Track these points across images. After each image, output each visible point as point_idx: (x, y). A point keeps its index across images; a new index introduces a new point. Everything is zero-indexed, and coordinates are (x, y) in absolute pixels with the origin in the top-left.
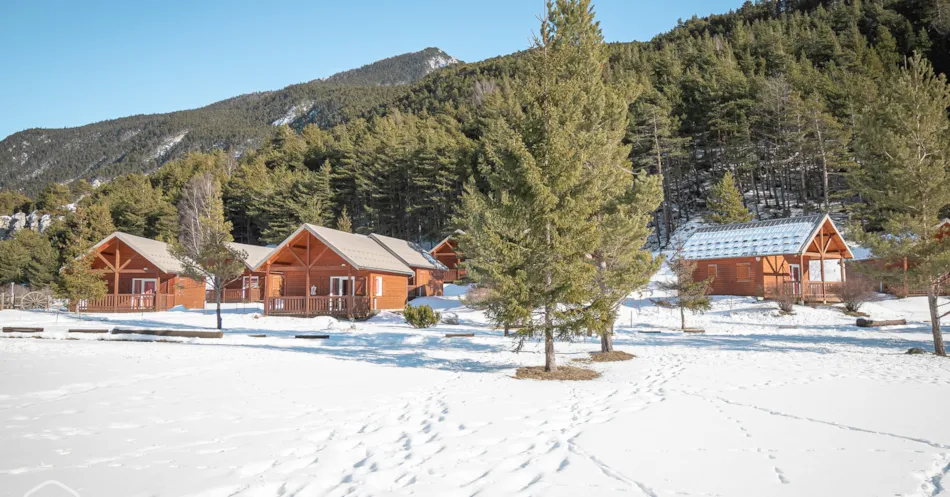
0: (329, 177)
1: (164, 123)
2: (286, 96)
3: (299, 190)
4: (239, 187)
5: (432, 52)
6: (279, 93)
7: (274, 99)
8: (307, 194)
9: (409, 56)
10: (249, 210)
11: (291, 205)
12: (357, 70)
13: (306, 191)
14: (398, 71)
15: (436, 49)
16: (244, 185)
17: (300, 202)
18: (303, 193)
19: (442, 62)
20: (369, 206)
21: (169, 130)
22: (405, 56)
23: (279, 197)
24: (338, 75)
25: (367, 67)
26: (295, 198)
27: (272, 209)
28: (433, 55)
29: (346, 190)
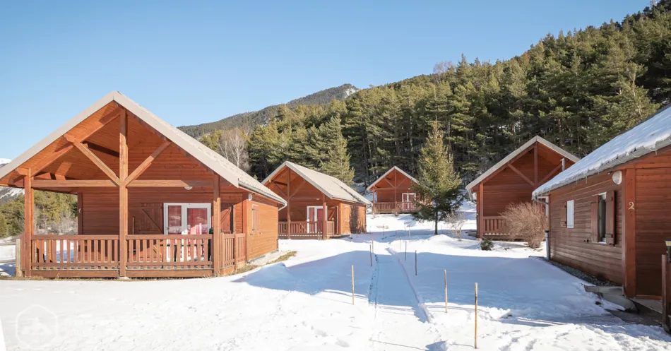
0: (340, 127)
1: (197, 130)
2: (264, 113)
3: (315, 138)
4: (259, 142)
5: (347, 86)
6: (260, 112)
7: (257, 115)
8: (323, 141)
9: (334, 89)
10: (269, 158)
11: (309, 149)
12: (304, 98)
13: (320, 138)
14: (328, 98)
15: (350, 85)
16: (263, 141)
17: (318, 148)
18: (318, 140)
19: (354, 91)
20: (382, 149)
21: (200, 133)
22: (332, 89)
23: (298, 145)
24: (292, 101)
25: (310, 96)
26: (313, 145)
27: (293, 154)
28: (348, 88)
29: (357, 137)
